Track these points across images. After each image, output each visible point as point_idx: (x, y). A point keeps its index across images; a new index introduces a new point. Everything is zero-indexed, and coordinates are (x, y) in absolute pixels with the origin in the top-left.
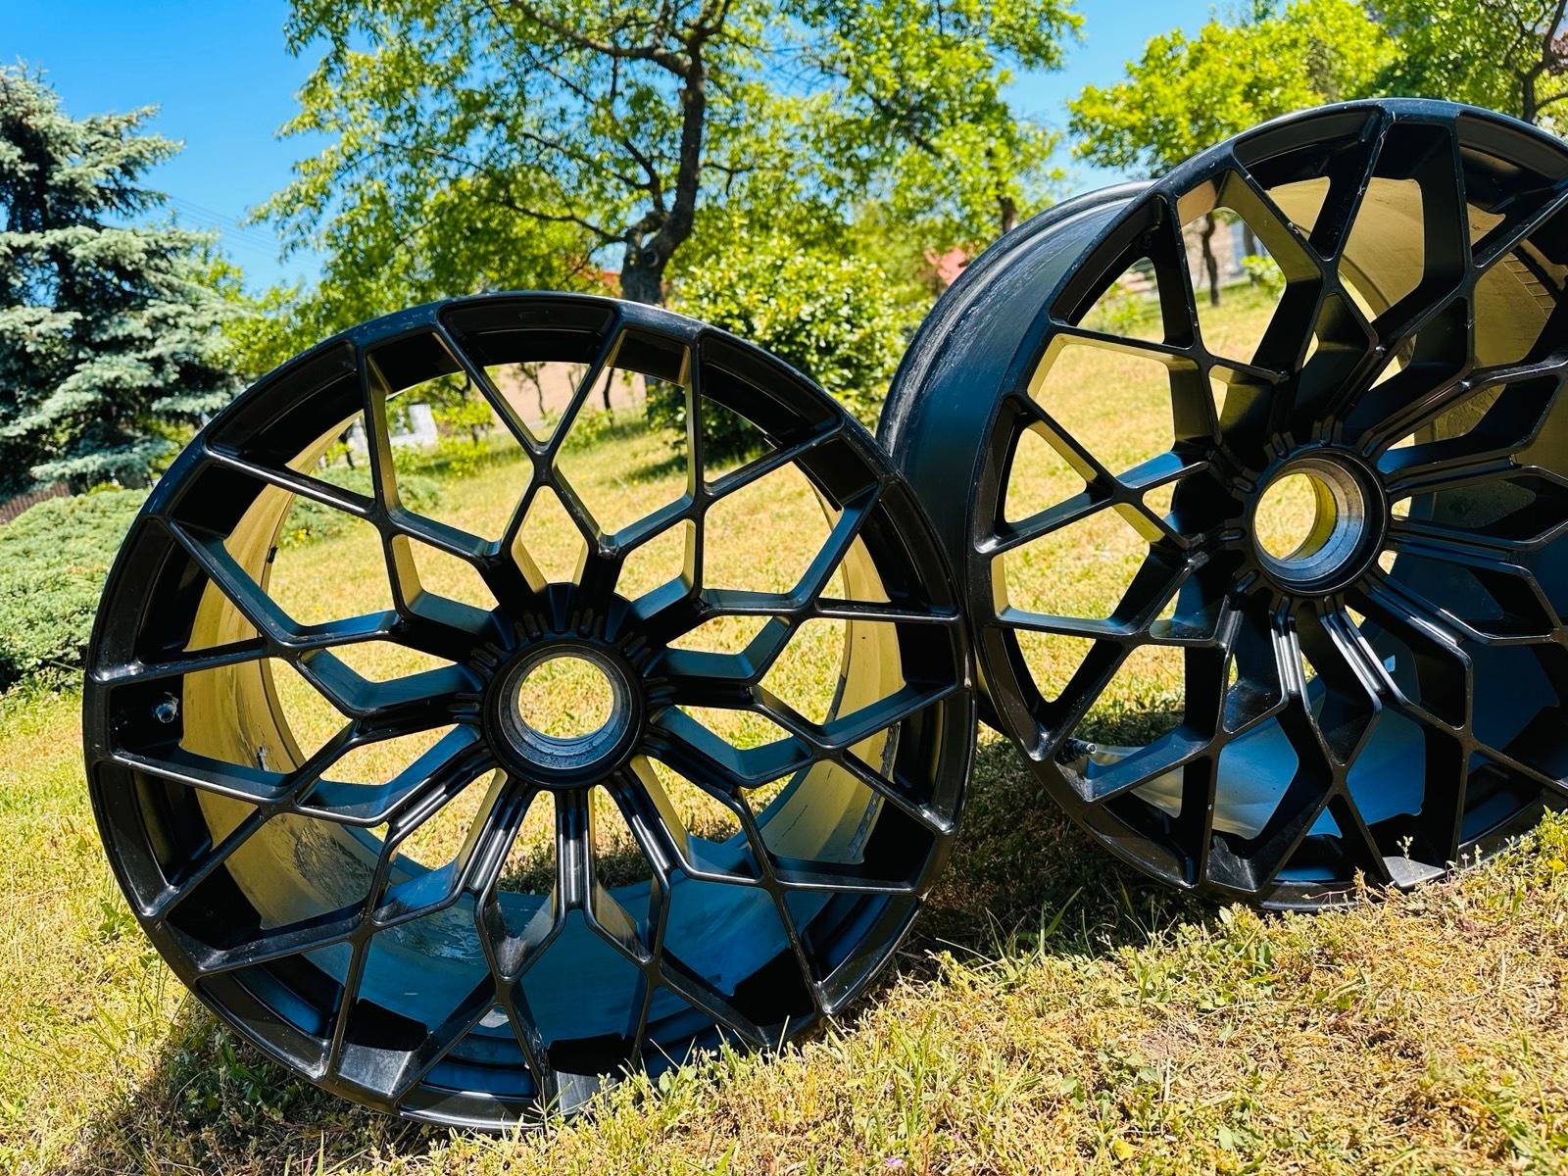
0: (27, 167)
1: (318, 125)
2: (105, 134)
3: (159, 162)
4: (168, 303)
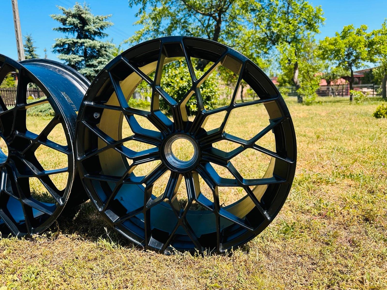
0: (81, 25)
1: (142, 23)
2: (99, 20)
3: (108, 27)
4: (104, 58)
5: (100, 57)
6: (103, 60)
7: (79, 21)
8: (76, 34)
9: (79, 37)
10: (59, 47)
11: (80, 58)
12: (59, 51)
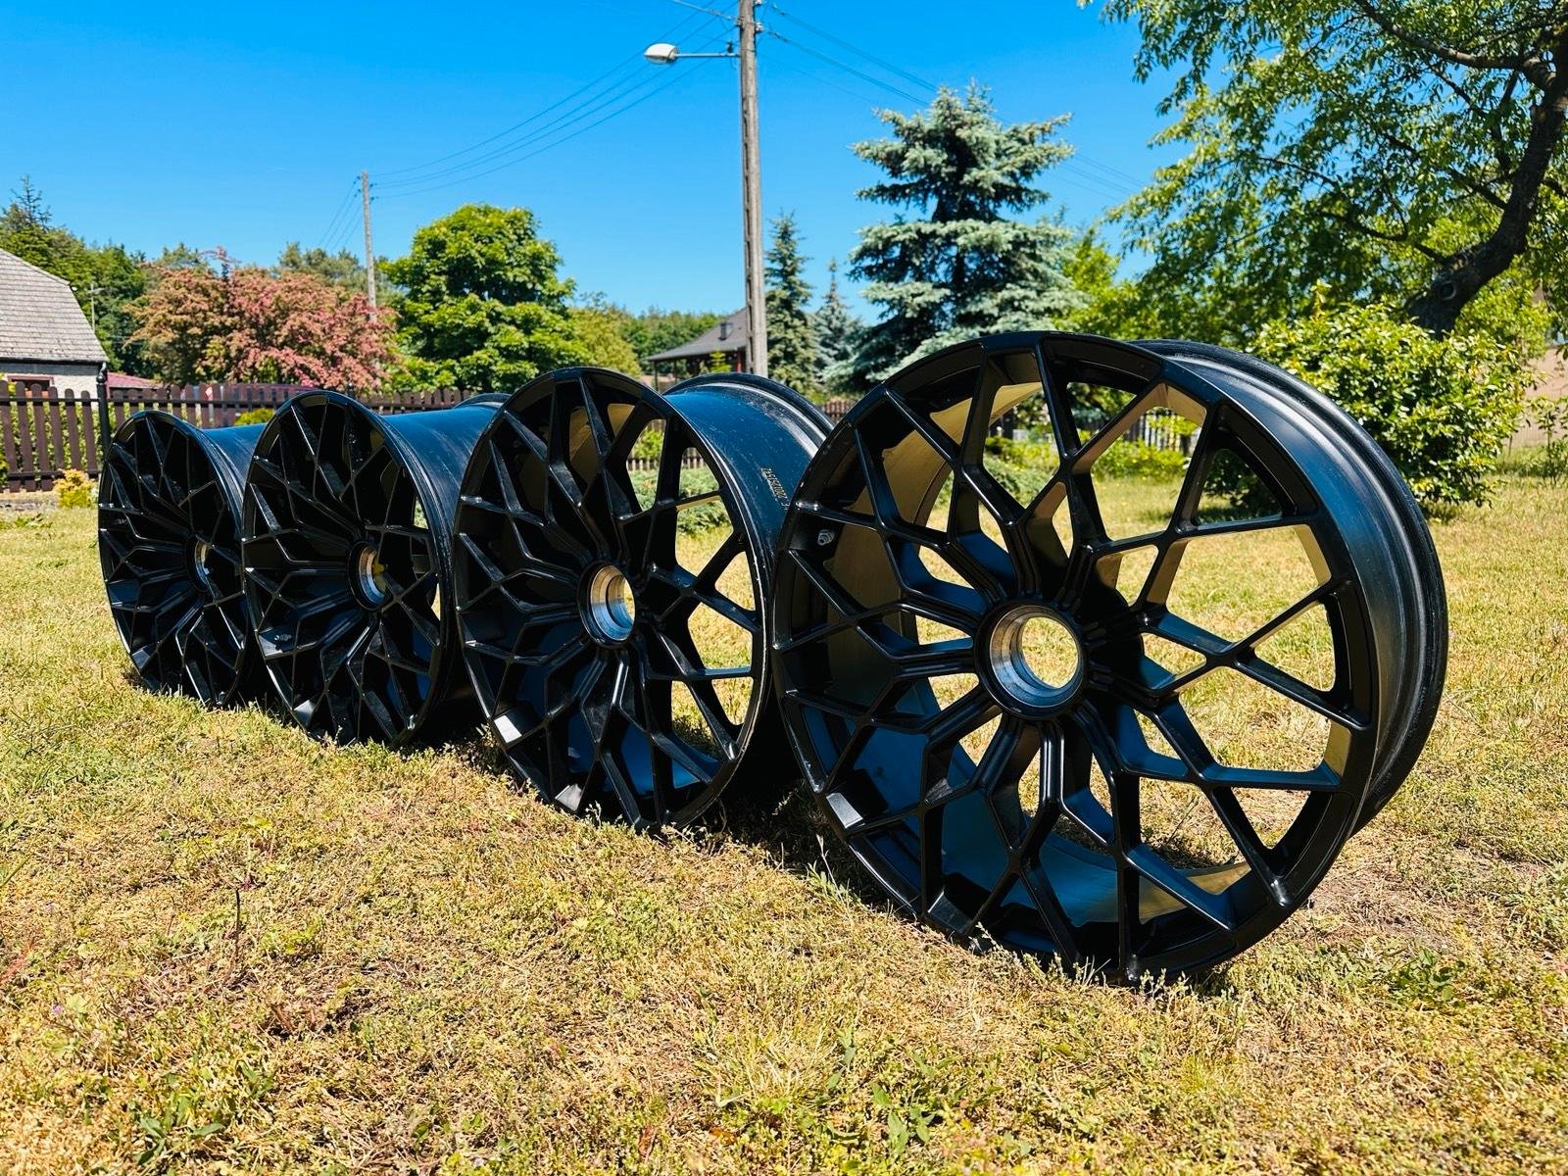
0: (951, 169)
1: (1188, 134)
2: (1020, 140)
3: (1051, 165)
4: (1022, 287)
5: (1009, 285)
6: (1019, 293)
7: (945, 156)
8: (933, 203)
9: (942, 215)
10: (872, 255)
11: (935, 291)
12: (869, 271)
